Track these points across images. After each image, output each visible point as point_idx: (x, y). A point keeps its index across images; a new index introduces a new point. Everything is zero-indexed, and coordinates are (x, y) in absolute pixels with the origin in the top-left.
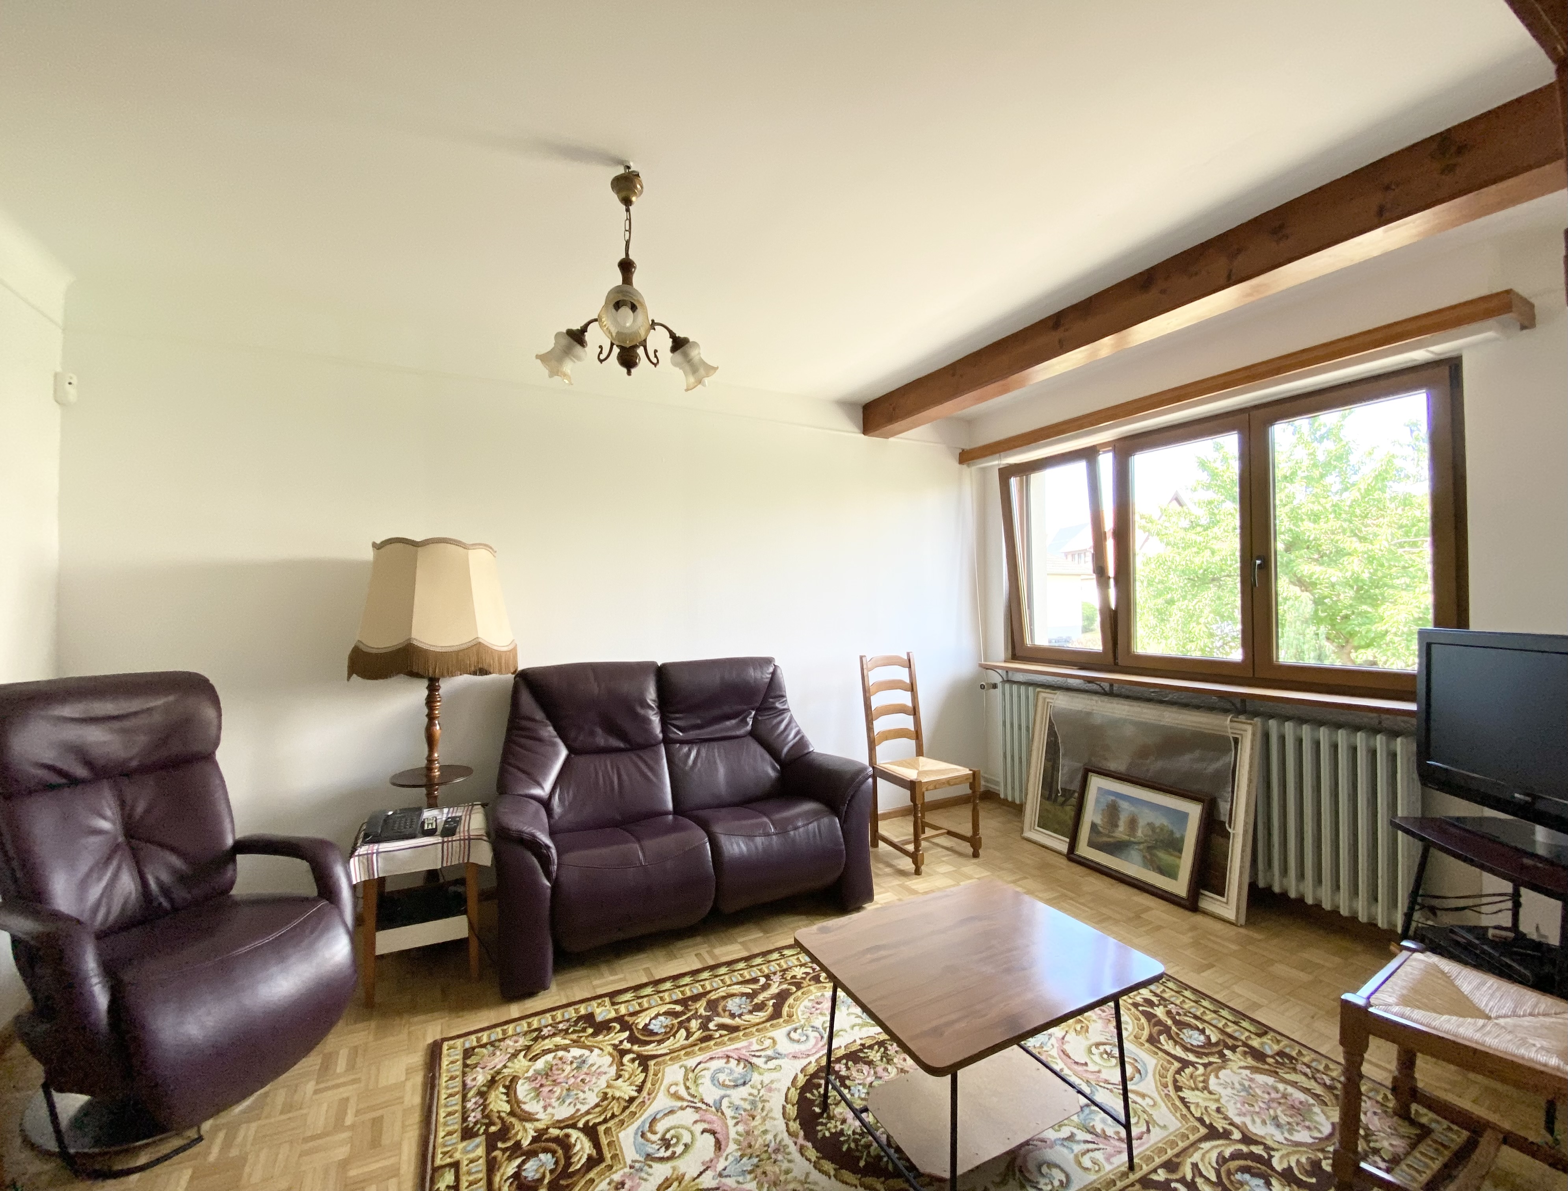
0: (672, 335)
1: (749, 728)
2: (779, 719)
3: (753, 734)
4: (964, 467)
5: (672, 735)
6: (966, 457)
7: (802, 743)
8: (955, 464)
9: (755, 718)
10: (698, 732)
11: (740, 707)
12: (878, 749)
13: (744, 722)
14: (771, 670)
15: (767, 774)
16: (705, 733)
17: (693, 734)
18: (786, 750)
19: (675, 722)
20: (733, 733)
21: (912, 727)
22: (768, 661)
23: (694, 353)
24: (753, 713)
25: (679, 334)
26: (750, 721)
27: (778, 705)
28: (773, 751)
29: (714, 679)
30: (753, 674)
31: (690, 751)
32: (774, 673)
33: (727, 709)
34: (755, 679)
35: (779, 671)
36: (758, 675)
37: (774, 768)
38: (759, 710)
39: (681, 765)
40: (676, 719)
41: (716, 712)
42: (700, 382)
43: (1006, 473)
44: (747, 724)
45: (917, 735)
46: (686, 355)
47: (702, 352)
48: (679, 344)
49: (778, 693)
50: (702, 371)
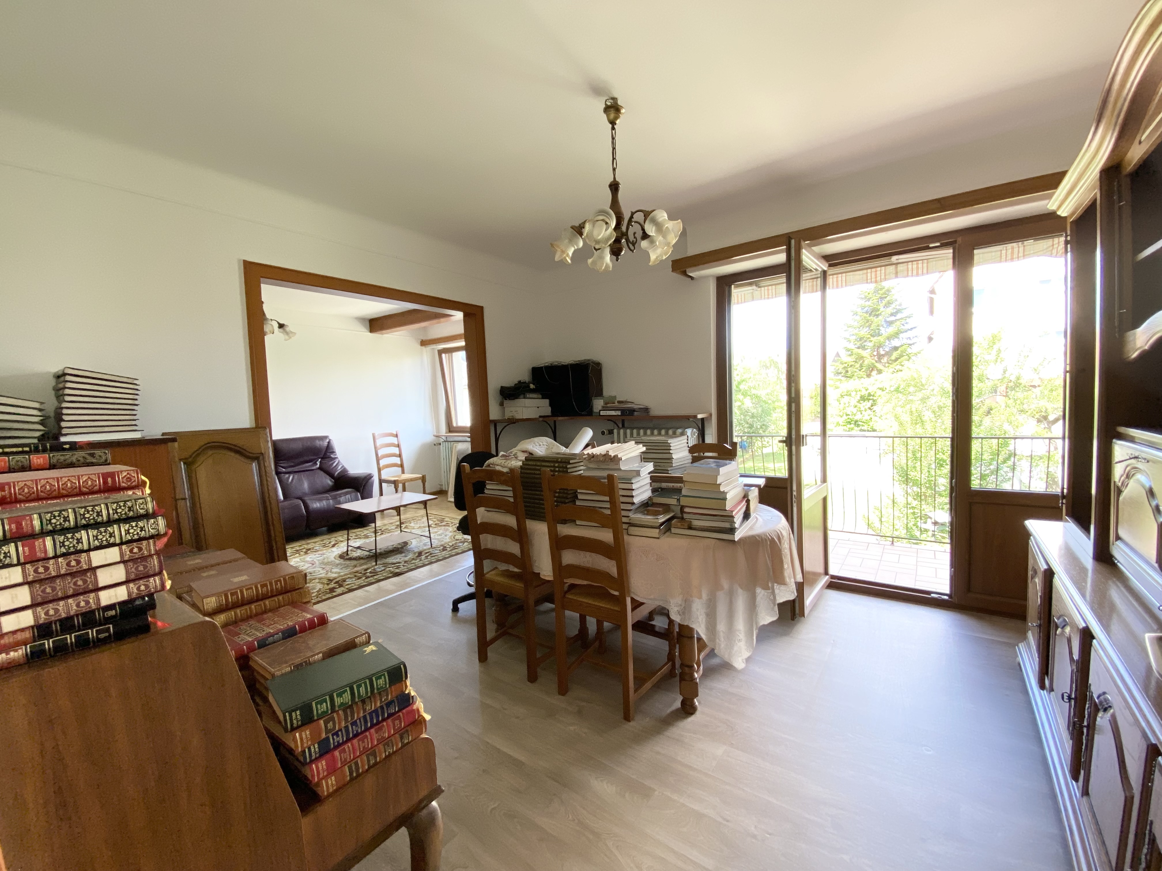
0: (278, 323)
1: (318, 466)
2: (332, 462)
3: (320, 468)
4: (423, 348)
5: (279, 470)
6: (424, 343)
7: (344, 471)
8: (419, 346)
9: (320, 462)
10: (292, 468)
11: (312, 457)
12: (382, 472)
13: (316, 464)
14: (328, 441)
15: (328, 484)
16: (296, 469)
17: (290, 470)
18: (336, 473)
19: (282, 465)
20: (310, 468)
21: (399, 463)
22: (326, 437)
23: (287, 329)
24: (320, 460)
25: (281, 322)
26: (318, 463)
27: (332, 456)
28: (331, 475)
29: (299, 446)
30: (318, 443)
31: (289, 477)
32: (329, 442)
33: (306, 458)
34: (320, 445)
35: (331, 442)
36: (321, 443)
37: (331, 480)
38: (322, 458)
39: (286, 482)
40: (281, 463)
41: (301, 460)
42: (290, 338)
43: (440, 352)
44: (317, 464)
45: (402, 466)
46: (284, 330)
47: (290, 328)
48: (281, 326)
49: (331, 451)
50: (291, 335)
